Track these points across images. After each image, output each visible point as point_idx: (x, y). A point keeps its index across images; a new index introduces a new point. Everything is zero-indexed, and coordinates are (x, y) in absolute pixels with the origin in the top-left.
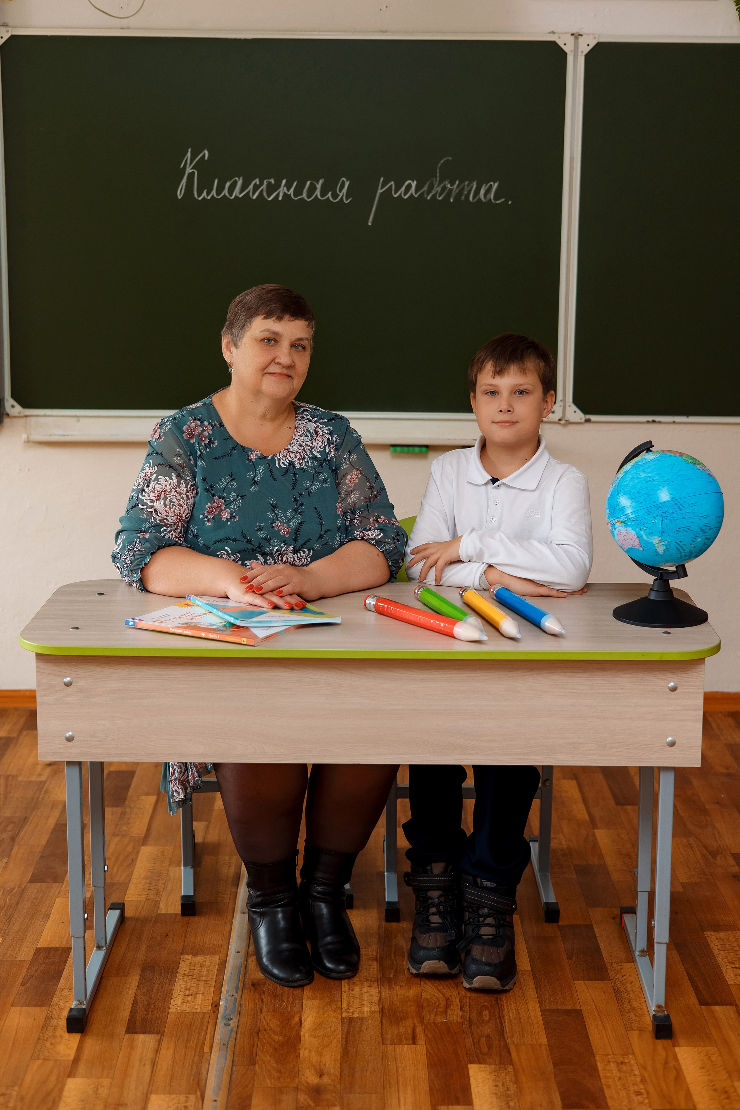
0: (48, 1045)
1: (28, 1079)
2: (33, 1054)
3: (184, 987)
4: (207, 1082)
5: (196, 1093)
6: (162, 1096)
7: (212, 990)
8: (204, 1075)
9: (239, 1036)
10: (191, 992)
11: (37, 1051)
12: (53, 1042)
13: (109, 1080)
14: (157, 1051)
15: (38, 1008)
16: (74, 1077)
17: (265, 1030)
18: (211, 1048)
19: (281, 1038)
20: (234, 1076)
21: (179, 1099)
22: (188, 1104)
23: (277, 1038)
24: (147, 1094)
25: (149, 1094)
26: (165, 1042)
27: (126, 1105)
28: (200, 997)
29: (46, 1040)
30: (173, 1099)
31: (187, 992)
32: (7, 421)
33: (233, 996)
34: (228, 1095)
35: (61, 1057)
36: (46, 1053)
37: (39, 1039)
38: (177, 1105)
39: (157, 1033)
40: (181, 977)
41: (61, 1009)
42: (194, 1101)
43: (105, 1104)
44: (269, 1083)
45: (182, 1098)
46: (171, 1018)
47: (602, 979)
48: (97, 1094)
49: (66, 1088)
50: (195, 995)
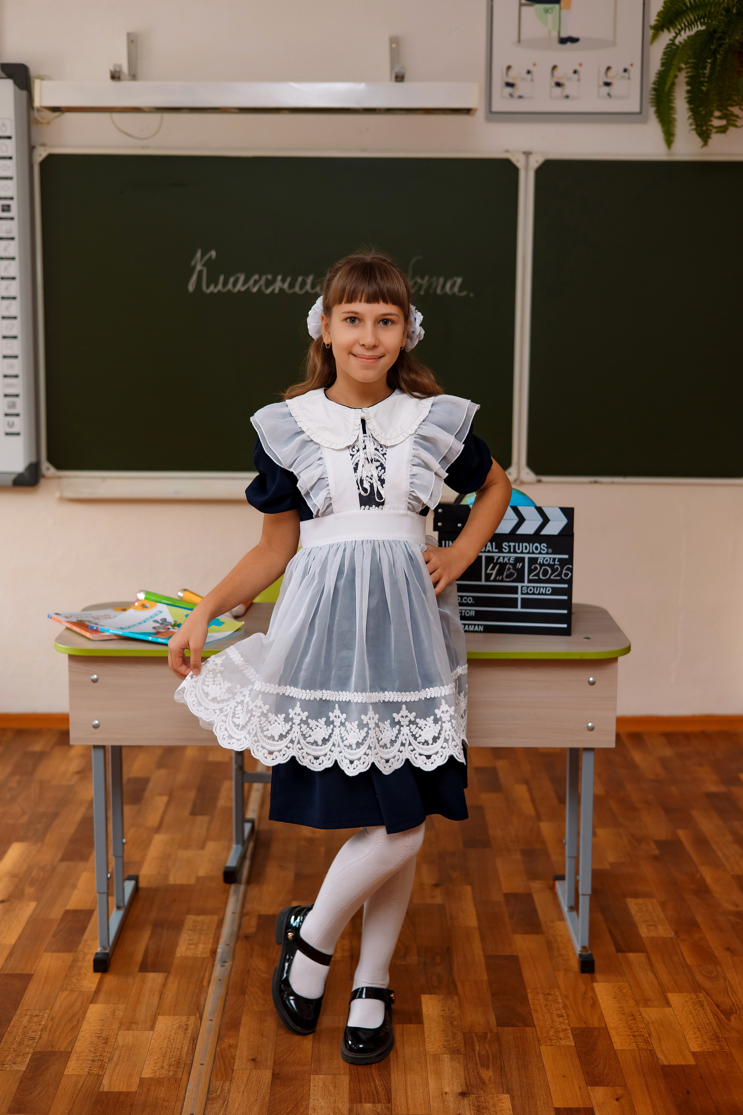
0: (74, 980)
1: (57, 1004)
2: (62, 987)
3: (187, 938)
4: (206, 1007)
5: (195, 1015)
6: (167, 1017)
7: (211, 941)
8: (202, 1002)
9: (232, 974)
10: (194, 942)
11: (65, 985)
12: (79, 978)
13: (125, 1006)
14: (164, 985)
15: (66, 954)
16: (95, 1003)
17: (254, 969)
18: (209, 982)
19: (267, 976)
20: (227, 1003)
21: (182, 1019)
22: (188, 1023)
23: (263, 976)
24: (155, 1016)
25: (157, 1016)
26: (171, 979)
27: (138, 1023)
28: (201, 946)
29: (73, 977)
30: (177, 1019)
31: (190, 942)
32: (43, 482)
33: (228, 945)
34: (222, 1016)
35: (85, 989)
36: (73, 987)
37: (67, 976)
38: (179, 1023)
39: (165, 972)
40: (185, 931)
41: (85, 954)
42: (194, 1021)
43: (120, 1022)
44: (256, 1008)
45: (184, 1019)
46: (176, 961)
47: (537, 933)
48: (114, 1015)
49: (89, 1011)
50: (196, 945)
